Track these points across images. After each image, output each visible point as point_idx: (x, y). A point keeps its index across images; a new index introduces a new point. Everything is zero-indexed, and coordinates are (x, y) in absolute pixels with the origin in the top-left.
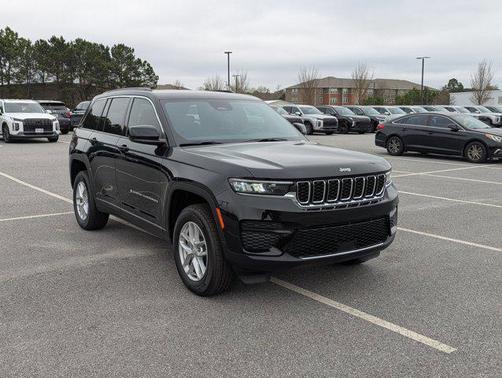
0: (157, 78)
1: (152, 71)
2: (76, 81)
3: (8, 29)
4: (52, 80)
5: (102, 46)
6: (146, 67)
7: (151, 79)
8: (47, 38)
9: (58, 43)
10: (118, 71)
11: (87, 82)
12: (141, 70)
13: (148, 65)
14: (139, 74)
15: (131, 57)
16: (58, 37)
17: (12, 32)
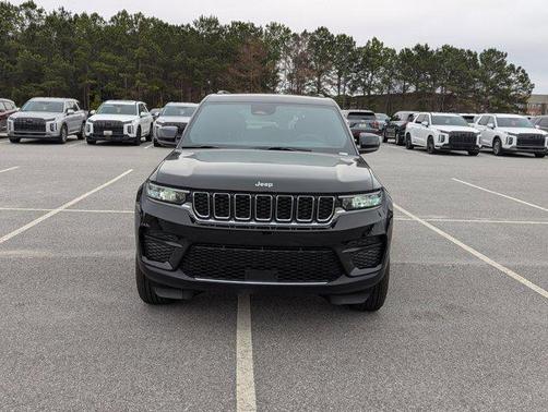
0: (532, 86)
1: (527, 79)
2: (438, 91)
3: (375, 39)
4: (412, 89)
5: (469, 52)
6: (521, 74)
7: (524, 87)
8: (411, 46)
9: (422, 51)
10: (484, 80)
11: (449, 92)
12: (512, 77)
13: (523, 71)
14: (509, 83)
15: (502, 63)
16: (423, 44)
17: (378, 42)
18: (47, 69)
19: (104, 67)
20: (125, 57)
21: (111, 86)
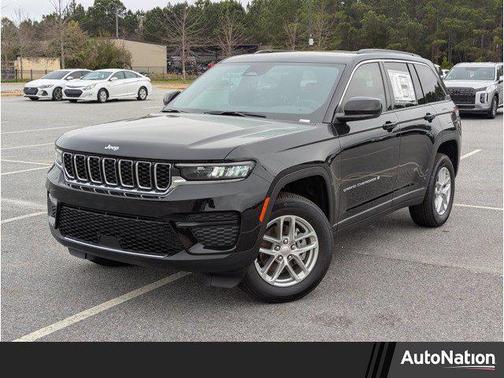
18: (392, 31)
19: (457, 23)
20: (482, 9)
21: (463, 46)
